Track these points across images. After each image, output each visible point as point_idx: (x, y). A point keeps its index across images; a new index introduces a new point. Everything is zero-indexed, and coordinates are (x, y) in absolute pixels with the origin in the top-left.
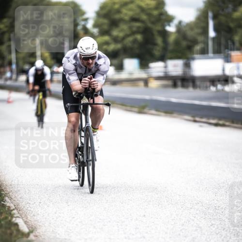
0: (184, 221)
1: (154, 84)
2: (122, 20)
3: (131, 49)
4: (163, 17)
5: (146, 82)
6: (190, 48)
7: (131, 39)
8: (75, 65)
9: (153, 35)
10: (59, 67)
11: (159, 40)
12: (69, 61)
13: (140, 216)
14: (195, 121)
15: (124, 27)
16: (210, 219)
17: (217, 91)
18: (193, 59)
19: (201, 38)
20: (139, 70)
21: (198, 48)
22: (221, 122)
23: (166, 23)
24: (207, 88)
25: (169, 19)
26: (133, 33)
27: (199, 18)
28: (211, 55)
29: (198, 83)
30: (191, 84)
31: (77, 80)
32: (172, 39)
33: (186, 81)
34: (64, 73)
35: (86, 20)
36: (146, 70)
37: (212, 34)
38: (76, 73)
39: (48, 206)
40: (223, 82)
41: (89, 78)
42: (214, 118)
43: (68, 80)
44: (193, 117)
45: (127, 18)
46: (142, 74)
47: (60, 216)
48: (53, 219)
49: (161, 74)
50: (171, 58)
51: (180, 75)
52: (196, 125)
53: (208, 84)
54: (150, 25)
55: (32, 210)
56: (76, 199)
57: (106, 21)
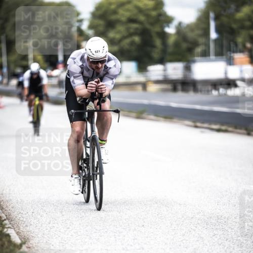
0: (184, 231)
1: (153, 88)
2: (118, 21)
3: (129, 51)
4: (162, 18)
5: (144, 86)
6: (190, 50)
7: (128, 41)
8: (82, 67)
9: (151, 37)
10: (53, 70)
11: (158, 42)
12: (75, 63)
13: (139, 226)
14: (196, 127)
15: (121, 28)
16: (212, 228)
17: (220, 95)
18: (194, 61)
19: (202, 40)
20: (138, 73)
21: (199, 50)
22: (224, 128)
23: (165, 24)
24: (208, 92)
25: (169, 20)
26: (131, 35)
27: (199, 19)
28: (212, 57)
29: (199, 87)
30: (192, 88)
31: (83, 84)
32: (171, 41)
33: (186, 84)
34: (68, 76)
35: (81, 21)
36: (144, 73)
37: (213, 35)
38: (81, 77)
39: (41, 216)
40: (226, 86)
41: (96, 82)
42: (216, 123)
43: (72, 83)
44: (194, 122)
45: (124, 19)
46: (140, 78)
47: (54, 227)
48: (47, 229)
49: (160, 78)
50: (171, 61)
51: (180, 79)
52: (197, 131)
53: (210, 88)
54: (148, 26)
55: (25, 220)
56: (70, 209)
57: (101, 22)
